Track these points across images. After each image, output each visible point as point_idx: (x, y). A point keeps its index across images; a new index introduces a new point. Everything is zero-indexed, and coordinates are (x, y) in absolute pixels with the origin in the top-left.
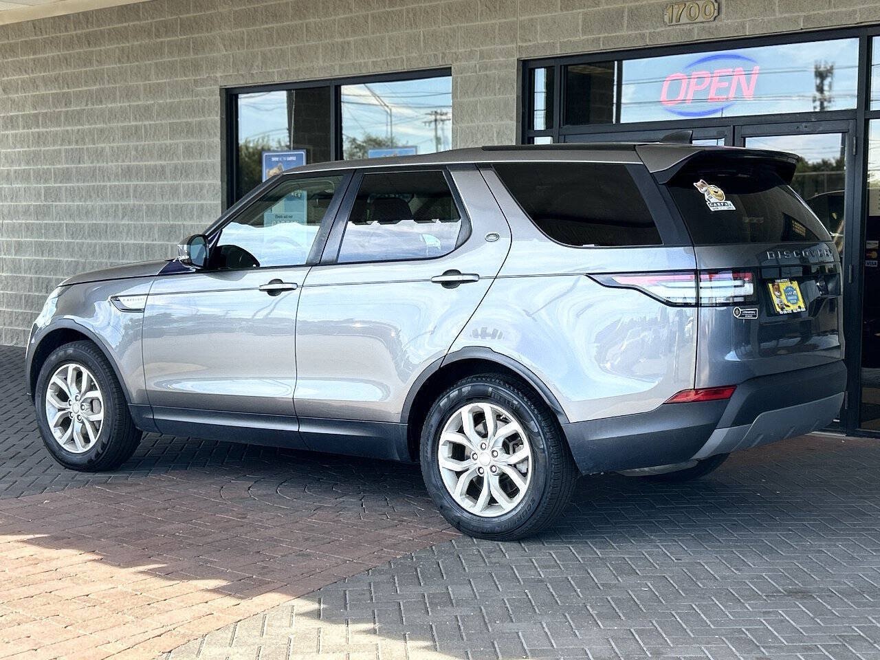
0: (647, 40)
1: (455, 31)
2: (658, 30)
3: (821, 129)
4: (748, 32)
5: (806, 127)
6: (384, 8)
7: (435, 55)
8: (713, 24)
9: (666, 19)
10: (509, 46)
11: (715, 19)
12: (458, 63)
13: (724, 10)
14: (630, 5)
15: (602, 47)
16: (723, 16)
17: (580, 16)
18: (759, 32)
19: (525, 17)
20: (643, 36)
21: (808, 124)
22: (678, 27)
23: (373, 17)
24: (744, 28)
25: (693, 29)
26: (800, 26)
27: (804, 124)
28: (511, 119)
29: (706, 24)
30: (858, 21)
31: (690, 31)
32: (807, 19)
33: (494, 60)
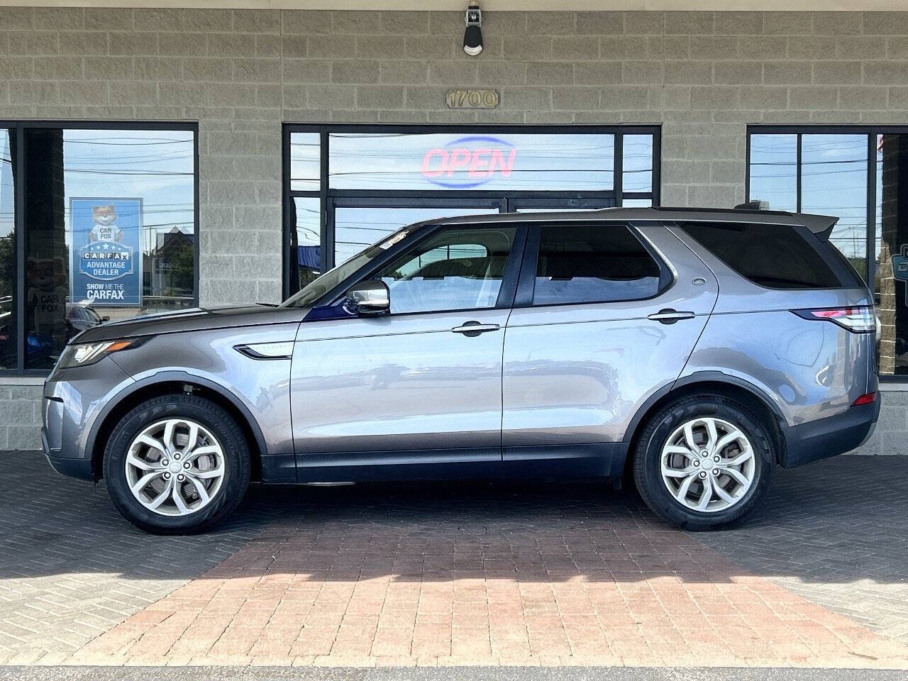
0: (428, 118)
1: (202, 88)
2: (439, 111)
3: (586, 204)
4: (526, 121)
5: (573, 202)
6: (105, 54)
7: (177, 109)
8: (494, 111)
9: (449, 102)
10: (271, 109)
11: (495, 107)
12: (208, 119)
13: (502, 101)
14: (410, 85)
15: (379, 120)
16: (502, 105)
17: (356, 90)
18: (535, 122)
19: (292, 83)
20: (424, 115)
21: (575, 201)
22: (459, 110)
23: (89, 61)
24: (522, 117)
25: (473, 113)
26: (573, 121)
27: (571, 200)
28: (276, 178)
29: (486, 111)
30: (622, 121)
31: (472, 115)
32: (578, 115)
33: (253, 120)
